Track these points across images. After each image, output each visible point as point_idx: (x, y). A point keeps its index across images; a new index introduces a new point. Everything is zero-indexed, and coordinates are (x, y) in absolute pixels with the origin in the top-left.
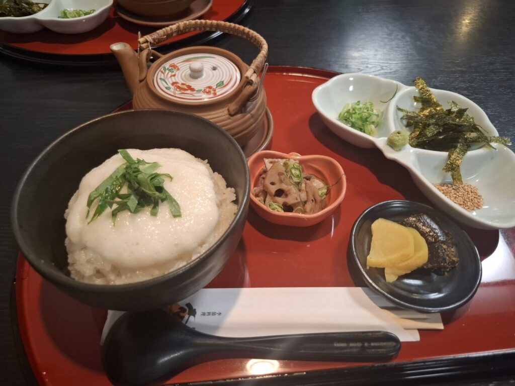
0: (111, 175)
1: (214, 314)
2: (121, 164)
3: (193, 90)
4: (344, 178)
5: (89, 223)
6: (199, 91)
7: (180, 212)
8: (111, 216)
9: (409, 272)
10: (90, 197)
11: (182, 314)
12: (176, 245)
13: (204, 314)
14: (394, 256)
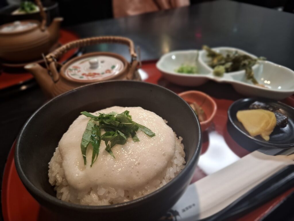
0: (86, 129)
1: (190, 207)
2: (88, 121)
3: (98, 74)
4: (208, 97)
5: (91, 166)
6: (103, 74)
7: (153, 133)
8: (108, 153)
9: (272, 131)
10: (82, 146)
11: (170, 218)
12: (164, 155)
13: (184, 211)
14: (263, 124)
